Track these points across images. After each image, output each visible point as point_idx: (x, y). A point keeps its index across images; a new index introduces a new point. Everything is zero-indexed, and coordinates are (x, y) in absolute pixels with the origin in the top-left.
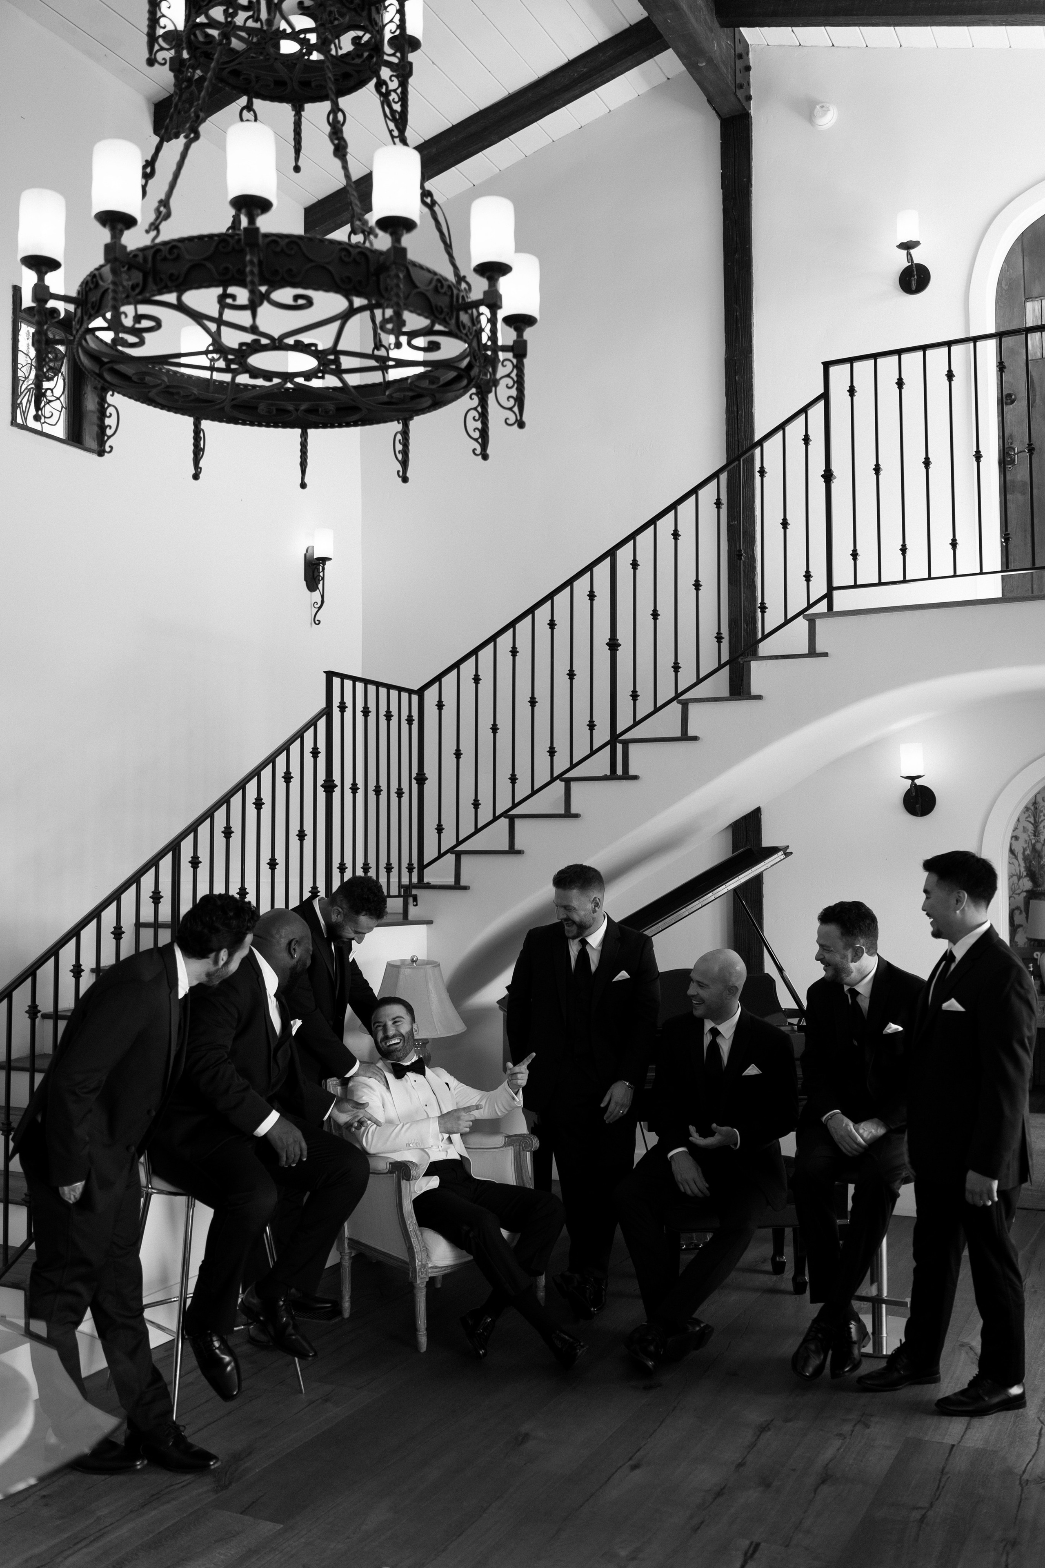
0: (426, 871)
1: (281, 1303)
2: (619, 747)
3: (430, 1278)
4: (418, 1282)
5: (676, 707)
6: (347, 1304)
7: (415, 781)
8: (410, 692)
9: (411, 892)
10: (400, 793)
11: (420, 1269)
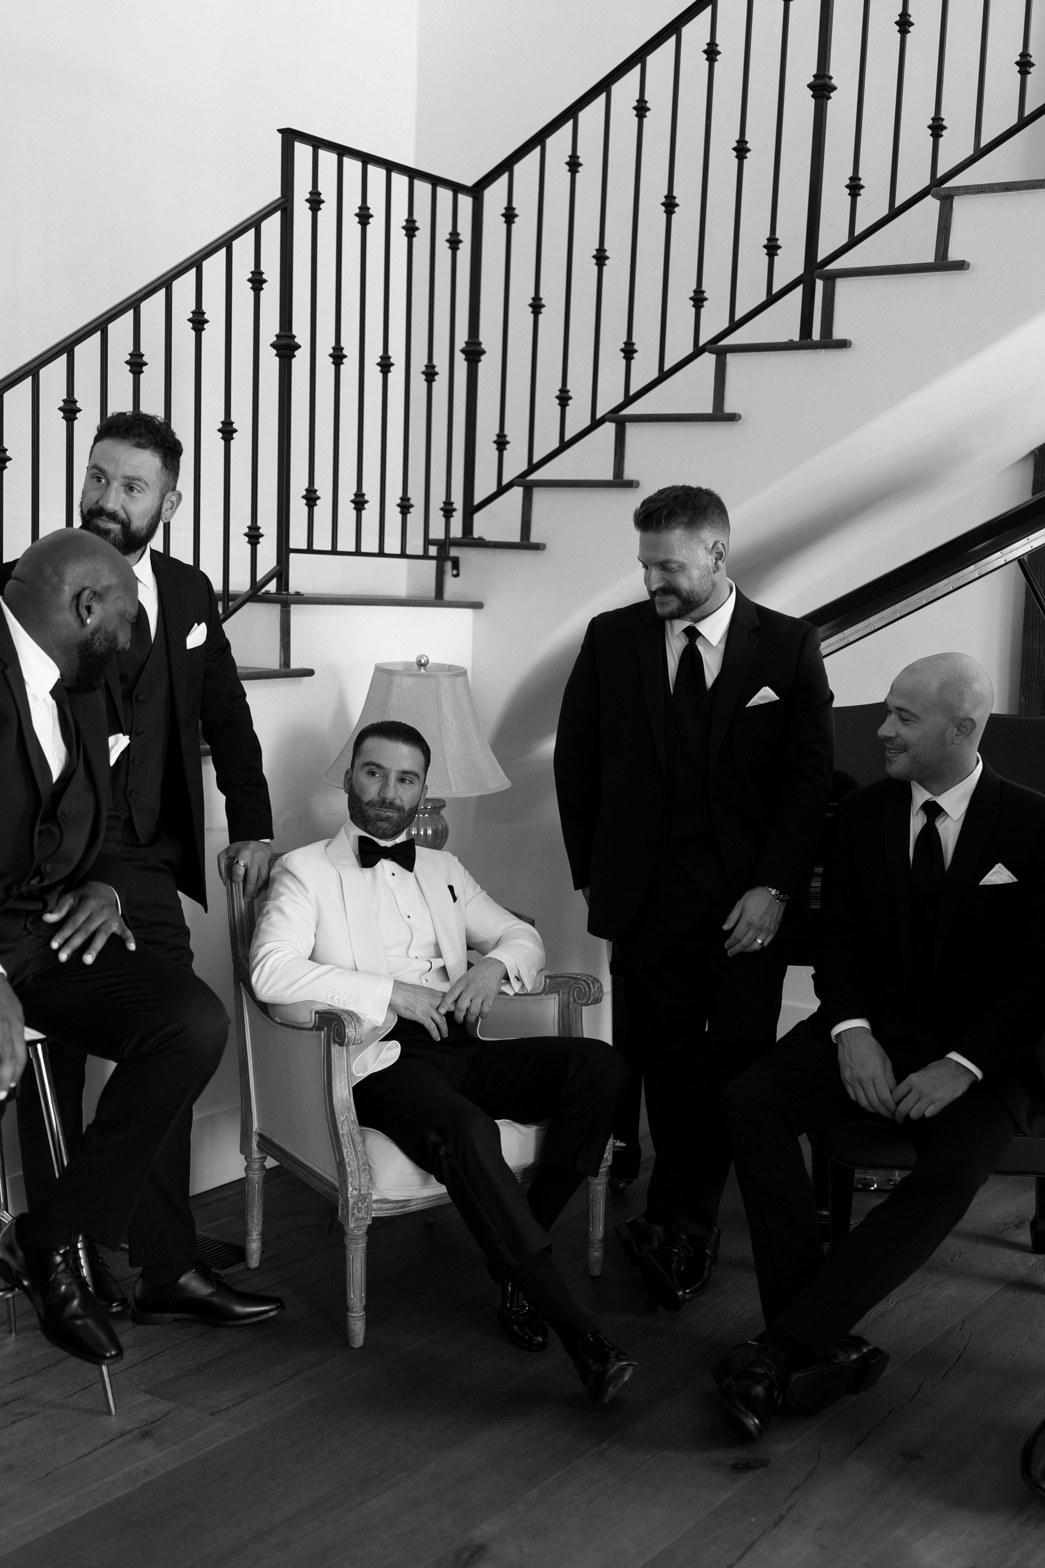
0: (478, 517)
1: (58, 1259)
2: (819, 284)
3: (375, 1219)
4: (352, 1225)
5: (931, 205)
6: (254, 1246)
7: (463, 356)
8: (457, 188)
9: (447, 552)
10: (430, 374)
11: (356, 1203)
